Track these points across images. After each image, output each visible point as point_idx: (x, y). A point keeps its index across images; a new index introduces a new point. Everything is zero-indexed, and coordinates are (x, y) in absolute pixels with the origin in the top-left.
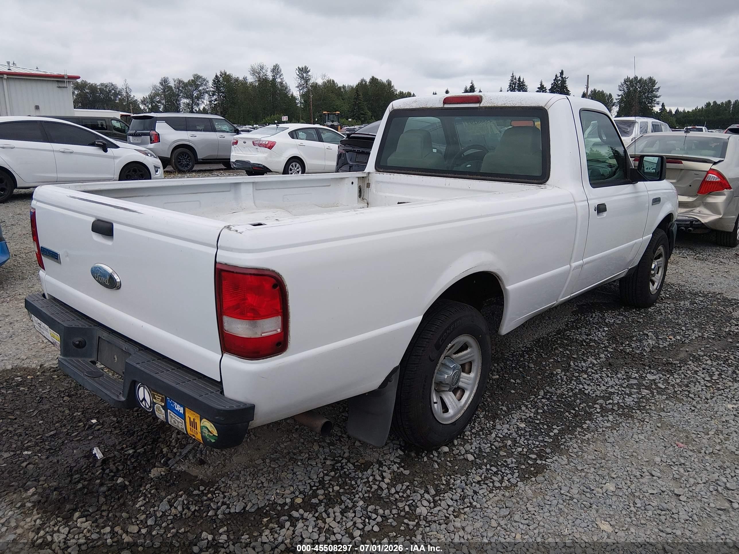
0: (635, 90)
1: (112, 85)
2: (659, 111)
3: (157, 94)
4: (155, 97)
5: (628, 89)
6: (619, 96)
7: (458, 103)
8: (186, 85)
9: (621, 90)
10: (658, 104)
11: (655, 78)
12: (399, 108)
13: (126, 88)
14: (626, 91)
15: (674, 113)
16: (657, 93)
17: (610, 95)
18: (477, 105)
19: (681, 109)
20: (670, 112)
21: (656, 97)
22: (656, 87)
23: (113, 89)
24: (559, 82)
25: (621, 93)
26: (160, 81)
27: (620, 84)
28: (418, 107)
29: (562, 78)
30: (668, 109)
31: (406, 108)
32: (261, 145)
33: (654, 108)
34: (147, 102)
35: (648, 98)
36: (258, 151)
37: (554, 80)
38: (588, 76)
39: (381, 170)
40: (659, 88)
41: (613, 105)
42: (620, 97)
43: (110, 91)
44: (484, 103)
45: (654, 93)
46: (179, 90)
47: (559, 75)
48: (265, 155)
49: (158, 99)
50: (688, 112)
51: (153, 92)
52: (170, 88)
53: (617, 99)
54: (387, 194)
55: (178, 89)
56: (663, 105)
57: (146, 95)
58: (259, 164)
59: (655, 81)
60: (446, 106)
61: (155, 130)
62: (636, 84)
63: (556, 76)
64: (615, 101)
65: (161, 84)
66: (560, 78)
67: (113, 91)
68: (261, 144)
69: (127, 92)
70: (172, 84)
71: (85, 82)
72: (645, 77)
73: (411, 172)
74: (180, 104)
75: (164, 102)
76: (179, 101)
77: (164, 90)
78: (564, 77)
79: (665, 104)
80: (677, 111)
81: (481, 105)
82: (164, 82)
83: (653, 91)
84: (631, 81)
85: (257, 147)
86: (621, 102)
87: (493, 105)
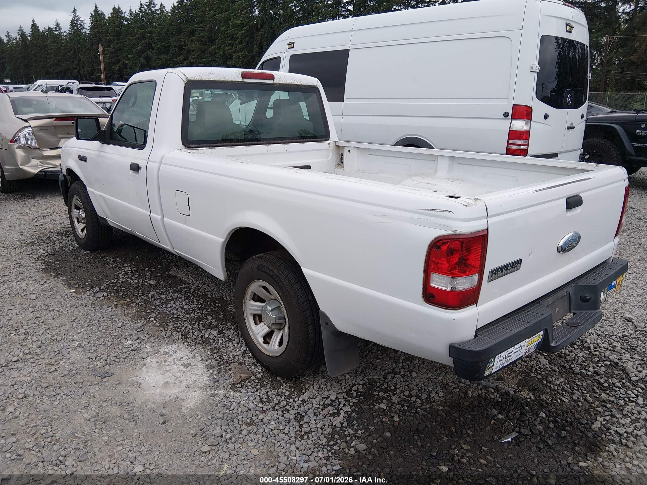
7: (257, 79)
12: (196, 79)
18: (272, 82)
28: (218, 80)
60: (246, 80)
81: (275, 82)
87: (284, 82)
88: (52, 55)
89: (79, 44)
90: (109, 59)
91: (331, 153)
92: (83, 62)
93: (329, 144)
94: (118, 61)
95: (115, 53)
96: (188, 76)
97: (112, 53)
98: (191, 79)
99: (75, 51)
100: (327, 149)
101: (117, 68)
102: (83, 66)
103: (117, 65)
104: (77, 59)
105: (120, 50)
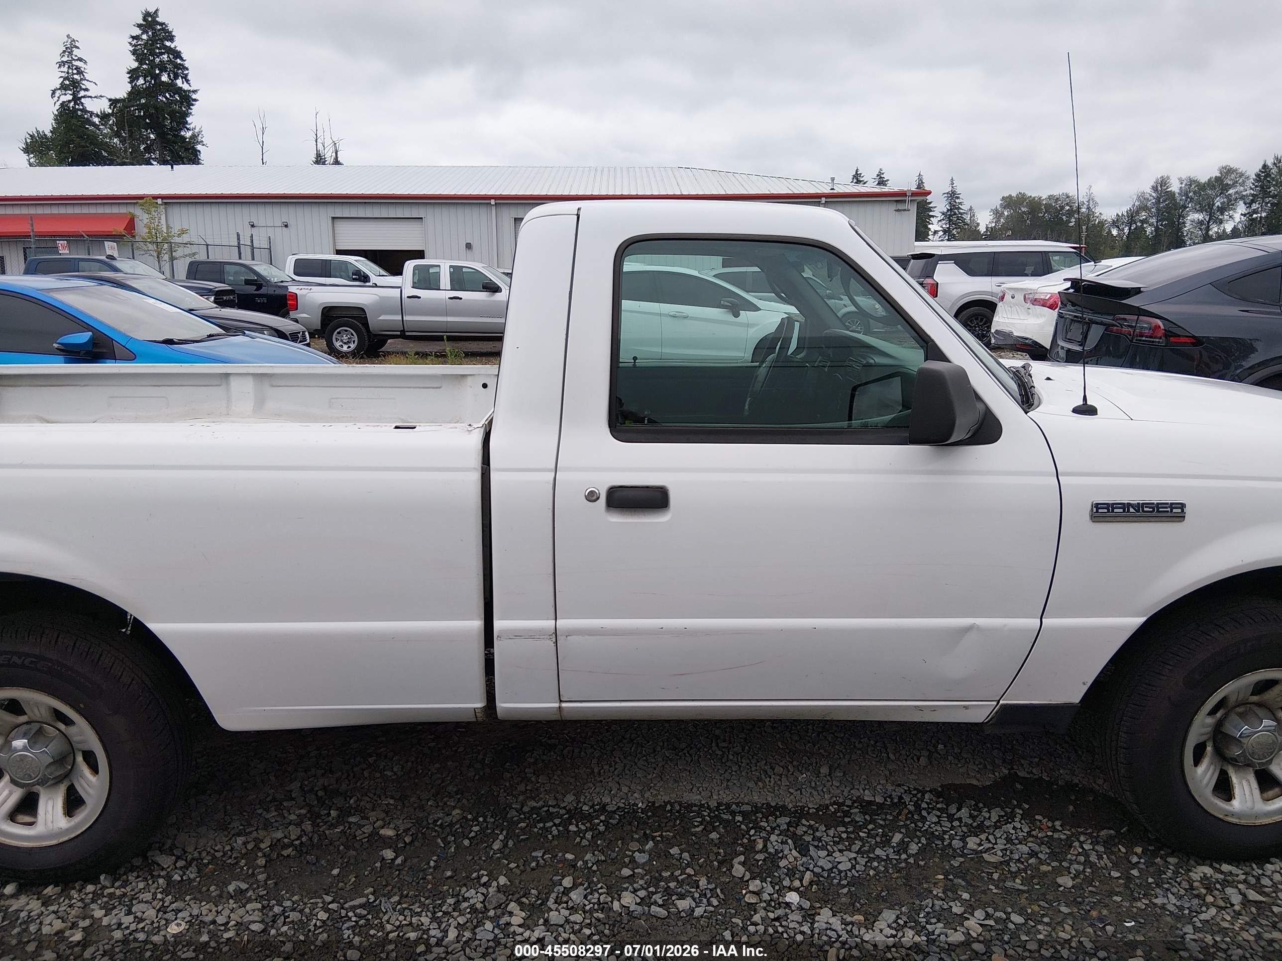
1: (1068, 197)
3: (1143, 208)
4: (1138, 213)
8: (1202, 187)
13: (1088, 202)
23: (1067, 204)
26: (1152, 183)
32: (1035, 302)
34: (1122, 223)
36: (1029, 314)
43: (1062, 208)
46: (1187, 197)
48: (1041, 321)
49: (1143, 215)
51: (1137, 203)
52: (1172, 194)
55: (1186, 195)
57: (1123, 210)
58: (1026, 339)
61: (932, 277)
65: (1155, 189)
67: (1067, 208)
68: (1036, 300)
69: (1088, 208)
70: (1175, 187)
71: (1024, 195)
74: (1184, 223)
75: (1154, 220)
76: (1184, 217)
77: (1158, 200)
82: (1161, 186)
85: (1029, 305)
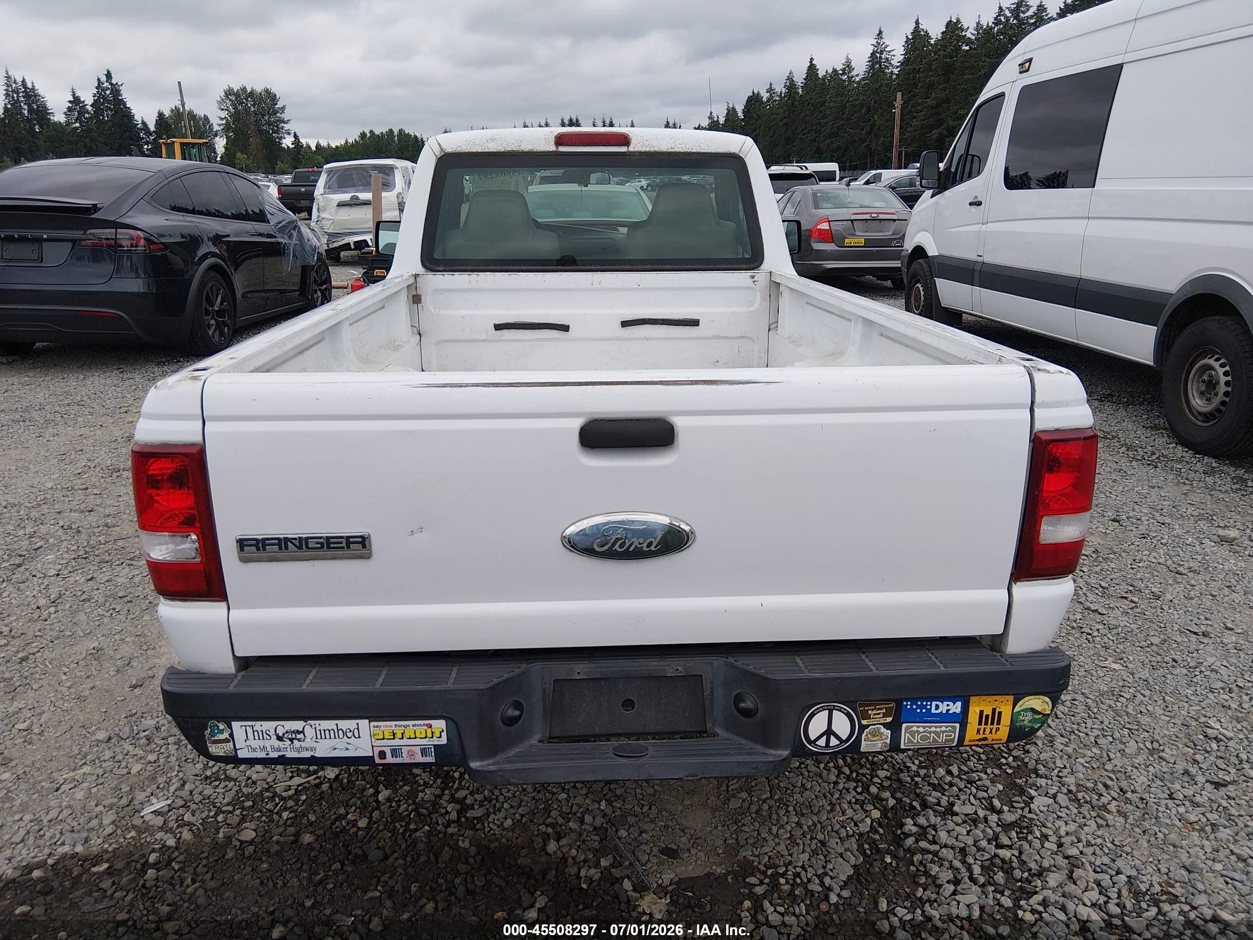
0: (247, 111)
2: (291, 146)
5: (235, 108)
6: (222, 119)
7: (590, 145)
9: (222, 110)
10: (289, 134)
11: (274, 90)
12: (459, 150)
14: (232, 110)
15: (314, 148)
16: (283, 115)
17: (206, 118)
18: (623, 149)
19: (324, 143)
20: (309, 147)
21: (286, 122)
22: (279, 105)
24: (108, 92)
25: (224, 114)
27: (219, 99)
28: (503, 150)
29: (111, 84)
30: (303, 141)
31: (474, 150)
33: (284, 141)
35: (269, 123)
37: (97, 88)
38: (179, 83)
39: (440, 269)
40: (283, 108)
41: (216, 135)
42: (224, 122)
44: (635, 146)
45: (278, 115)
47: (103, 79)
50: (337, 147)
53: (220, 125)
54: (464, 312)
56: (295, 136)
59: (275, 95)
60: (562, 149)
62: (247, 99)
63: (99, 80)
64: (216, 128)
66: (106, 84)
72: (259, 89)
73: (510, 268)
78: (114, 82)
79: (298, 134)
80: (318, 146)
81: (631, 149)
83: (275, 112)
84: (237, 95)
86: (227, 128)
87: (652, 150)
88: (830, 118)
89: (879, 95)
90: (924, 120)
91: (759, 296)
92: (879, 129)
93: (753, 277)
94: (940, 123)
95: (936, 107)
96: (444, 146)
97: (932, 108)
98: (449, 150)
99: (869, 108)
100: (747, 288)
101: (934, 137)
102: (877, 135)
103: (936, 131)
104: (870, 123)
105: (947, 101)
